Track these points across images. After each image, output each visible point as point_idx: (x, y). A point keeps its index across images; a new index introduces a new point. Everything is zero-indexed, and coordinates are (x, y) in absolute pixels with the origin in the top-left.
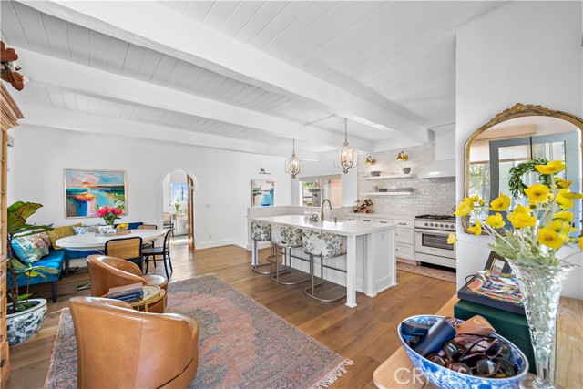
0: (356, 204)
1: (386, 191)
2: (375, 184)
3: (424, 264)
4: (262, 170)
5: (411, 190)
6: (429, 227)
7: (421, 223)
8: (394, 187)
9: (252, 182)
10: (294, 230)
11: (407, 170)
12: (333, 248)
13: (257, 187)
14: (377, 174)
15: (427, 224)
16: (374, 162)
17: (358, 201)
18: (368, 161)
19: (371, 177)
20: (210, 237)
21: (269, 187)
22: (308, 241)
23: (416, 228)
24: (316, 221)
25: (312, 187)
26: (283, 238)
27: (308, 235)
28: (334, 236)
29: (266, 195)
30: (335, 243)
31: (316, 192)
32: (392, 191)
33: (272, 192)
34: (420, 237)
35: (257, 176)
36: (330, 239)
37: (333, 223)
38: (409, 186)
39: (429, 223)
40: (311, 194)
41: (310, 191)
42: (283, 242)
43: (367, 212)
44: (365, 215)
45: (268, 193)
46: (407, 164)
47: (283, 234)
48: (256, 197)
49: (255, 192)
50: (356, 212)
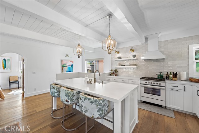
0: (110, 72)
1: (124, 66)
2: (119, 63)
3: (144, 102)
4: (67, 55)
5: (136, 65)
6: (147, 84)
7: (143, 82)
8: (128, 64)
9: (61, 61)
10: (75, 92)
11: (135, 56)
12: (102, 111)
13: (64, 63)
14: (120, 58)
15: (146, 82)
16: (118, 52)
17: (112, 70)
18: (116, 52)
19: (118, 59)
20: (35, 90)
21: (71, 63)
22: (83, 104)
23: (141, 84)
24: (91, 83)
25: (91, 64)
26: (66, 98)
27: (83, 99)
28: (104, 101)
29: (69, 67)
30: (104, 106)
31: (93, 66)
32: (127, 66)
33: (72, 66)
34: (143, 89)
35: (64, 58)
36: (100, 104)
37: (101, 84)
38: (135, 63)
39: (147, 82)
40: (91, 67)
41: (91, 65)
42: (67, 101)
43: (116, 75)
44: (114, 77)
45: (70, 66)
46: (134, 53)
47: (67, 95)
48: (64, 68)
49: (63, 66)
50: (110, 75)
